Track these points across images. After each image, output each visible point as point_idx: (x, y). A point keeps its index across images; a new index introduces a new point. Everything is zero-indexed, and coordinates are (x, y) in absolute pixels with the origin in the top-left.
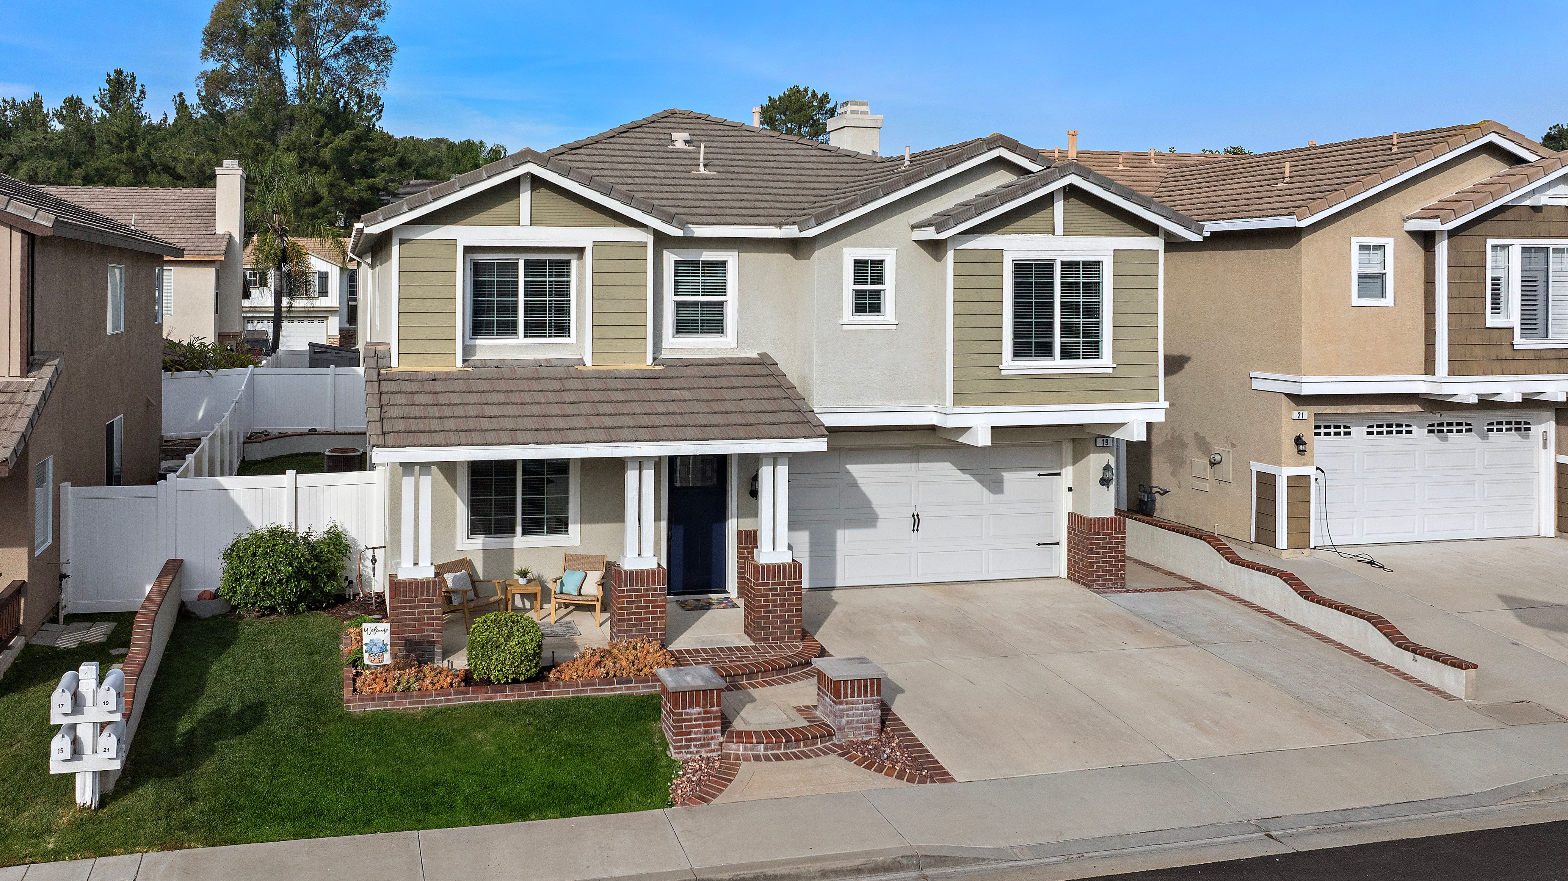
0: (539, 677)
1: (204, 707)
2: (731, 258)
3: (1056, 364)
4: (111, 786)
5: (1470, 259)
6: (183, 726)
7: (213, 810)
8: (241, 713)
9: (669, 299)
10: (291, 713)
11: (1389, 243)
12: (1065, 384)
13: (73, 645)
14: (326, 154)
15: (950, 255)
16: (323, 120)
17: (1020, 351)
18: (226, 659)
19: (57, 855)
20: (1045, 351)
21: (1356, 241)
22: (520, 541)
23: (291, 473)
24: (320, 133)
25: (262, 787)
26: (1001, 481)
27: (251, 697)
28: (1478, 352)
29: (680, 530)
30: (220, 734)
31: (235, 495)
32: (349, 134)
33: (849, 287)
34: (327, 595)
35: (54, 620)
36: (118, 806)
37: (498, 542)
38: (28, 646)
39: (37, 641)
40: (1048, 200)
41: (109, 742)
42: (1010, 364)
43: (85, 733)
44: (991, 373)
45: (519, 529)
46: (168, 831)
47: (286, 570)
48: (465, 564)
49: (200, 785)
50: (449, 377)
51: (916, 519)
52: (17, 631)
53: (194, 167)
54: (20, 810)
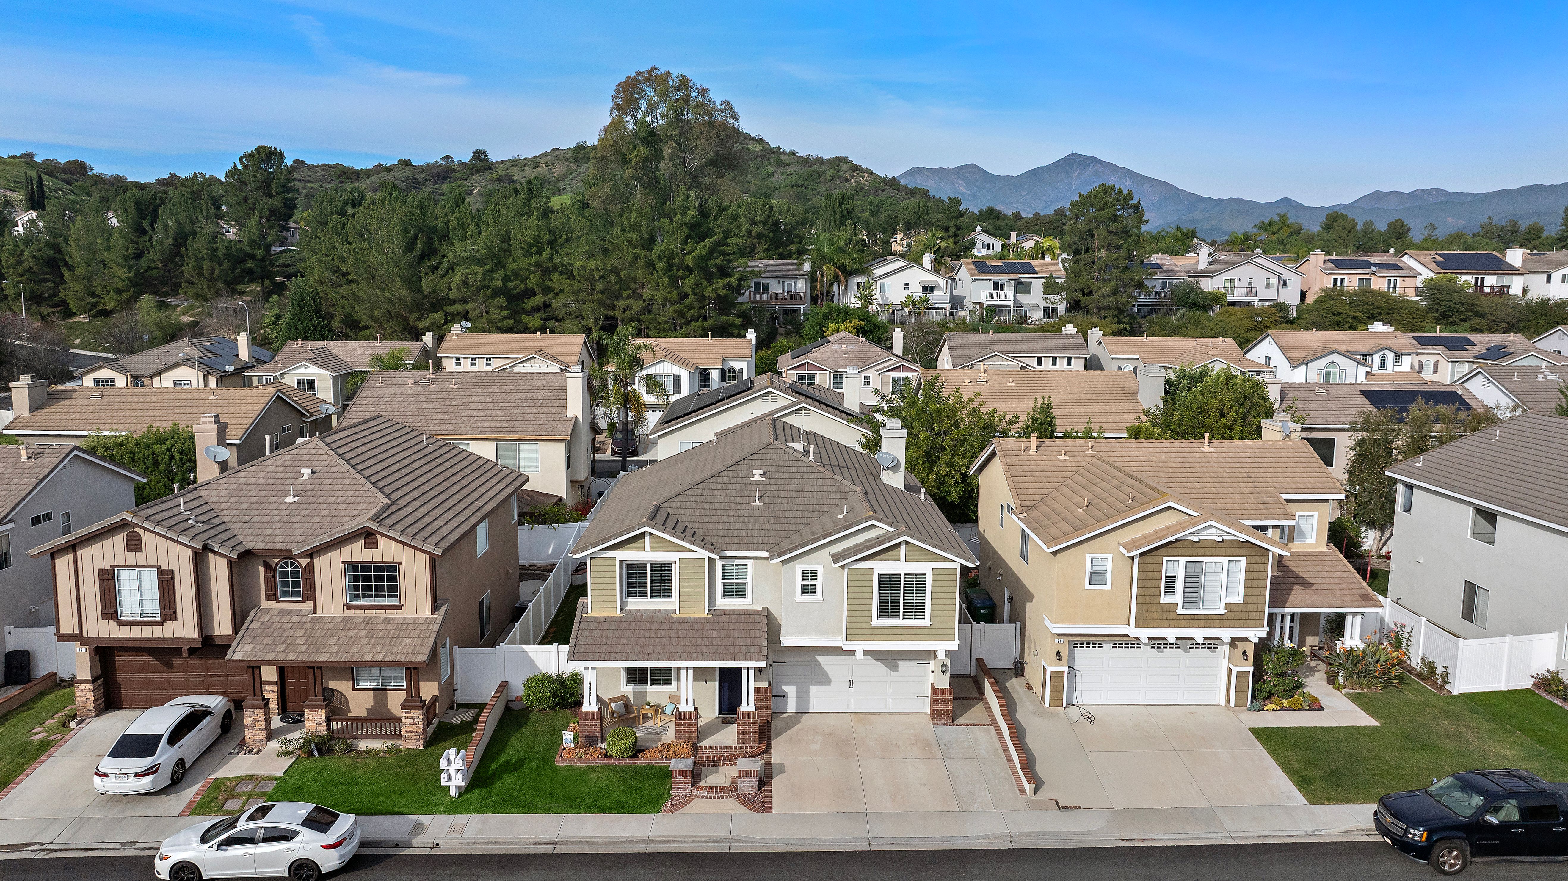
0: (635, 756)
1: (503, 759)
2: (750, 563)
3: (900, 622)
4: (463, 790)
5: (1152, 567)
6: (493, 767)
7: (497, 801)
8: (516, 762)
9: (719, 582)
10: (534, 764)
11: (1110, 556)
12: (905, 631)
13: (458, 722)
14: (689, 261)
15: (846, 570)
16: (687, 231)
17: (882, 615)
18: (518, 735)
19: (443, 812)
20: (895, 615)
21: (1089, 556)
22: (649, 688)
23: (556, 645)
24: (685, 242)
25: (515, 794)
26: (897, 666)
27: (522, 755)
28: (1155, 615)
29: (726, 685)
30: (505, 771)
31: (530, 654)
32: (709, 241)
33: (799, 582)
34: (571, 703)
35: (451, 708)
36: (464, 797)
37: (640, 688)
38: (440, 722)
39: (444, 720)
40: (898, 545)
41: (460, 776)
42: (876, 622)
43: (452, 773)
44: (865, 626)
45: (649, 683)
46: (481, 807)
47: (548, 694)
48: (625, 698)
49: (495, 791)
50: (612, 619)
51: (851, 683)
52: (435, 715)
53: (586, 272)
54: (433, 796)
